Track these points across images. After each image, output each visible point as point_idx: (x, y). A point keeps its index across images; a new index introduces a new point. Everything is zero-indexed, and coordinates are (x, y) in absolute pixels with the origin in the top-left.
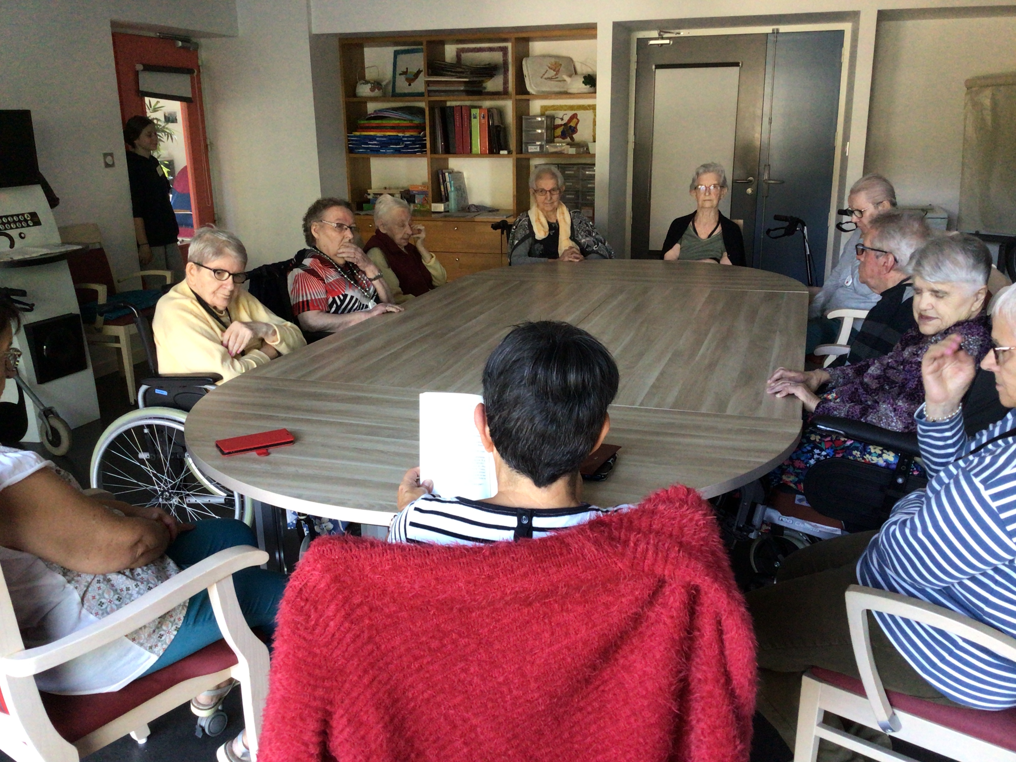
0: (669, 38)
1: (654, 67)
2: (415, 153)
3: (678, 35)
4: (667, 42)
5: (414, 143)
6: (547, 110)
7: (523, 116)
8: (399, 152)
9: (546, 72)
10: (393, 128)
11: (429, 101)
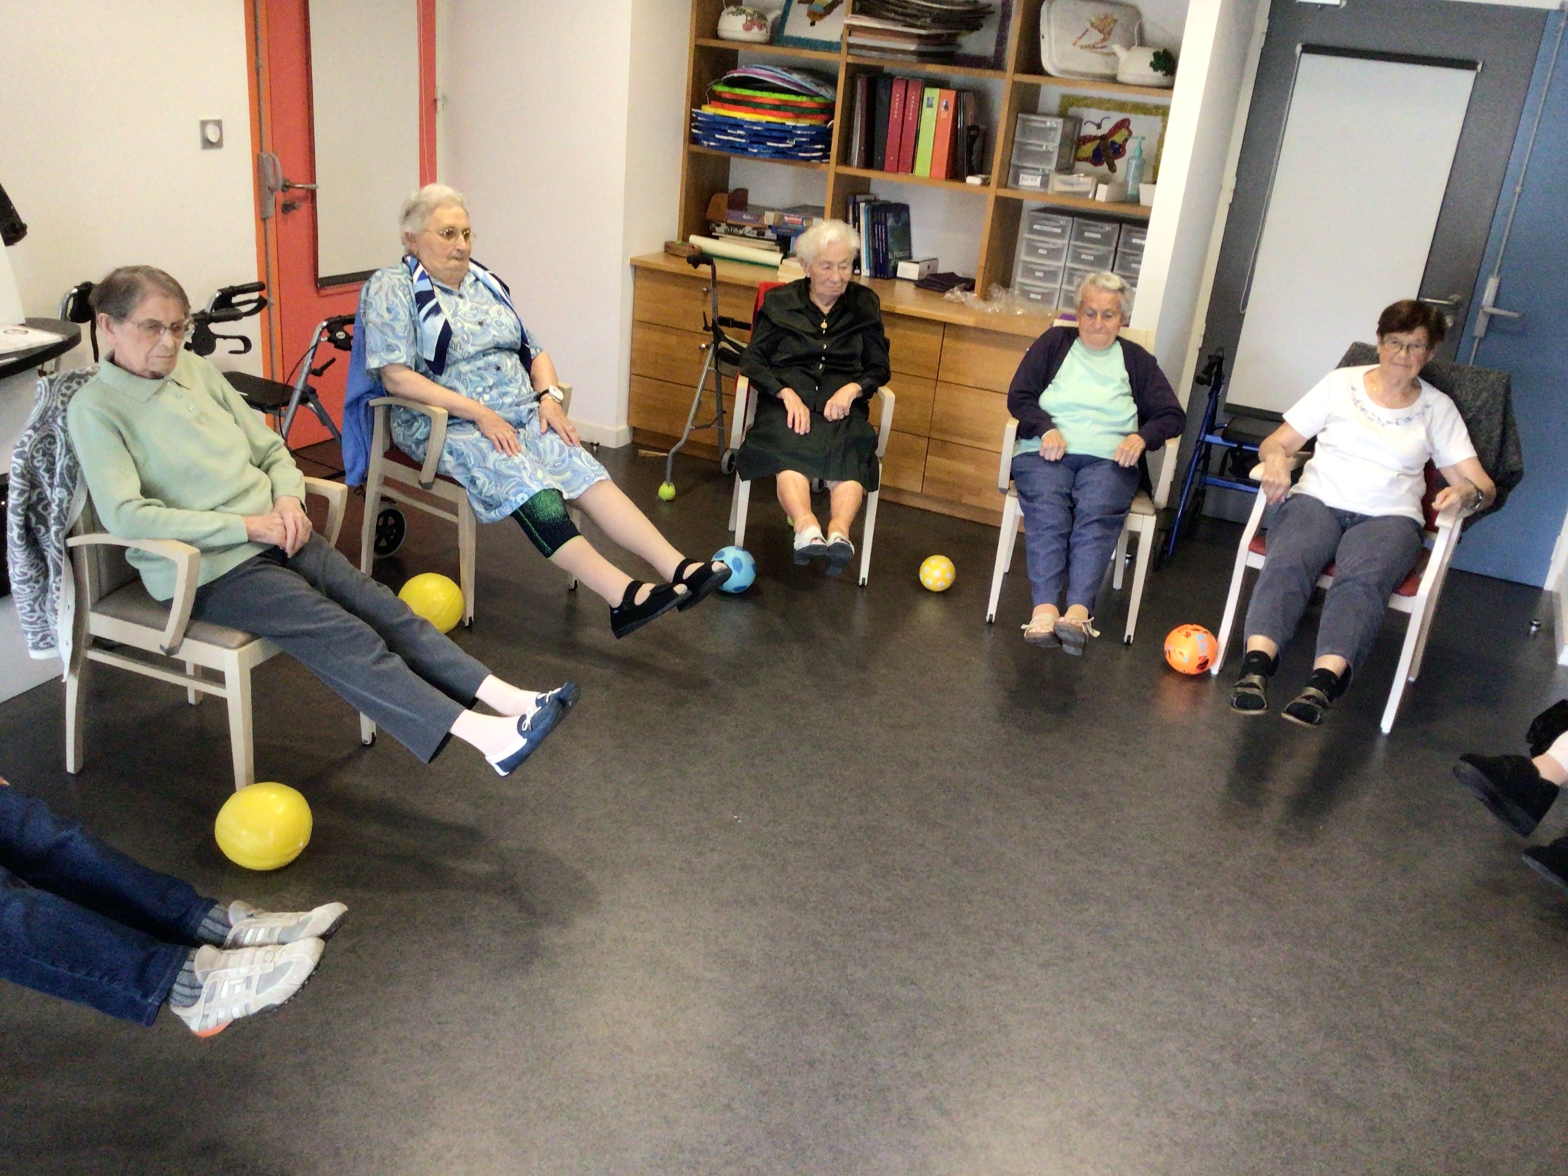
1: (1299, 48)
2: (810, 159)
5: (811, 139)
6: (1071, 105)
7: (1020, 115)
8: (782, 155)
9: (1084, 34)
10: (777, 108)
11: (848, 64)
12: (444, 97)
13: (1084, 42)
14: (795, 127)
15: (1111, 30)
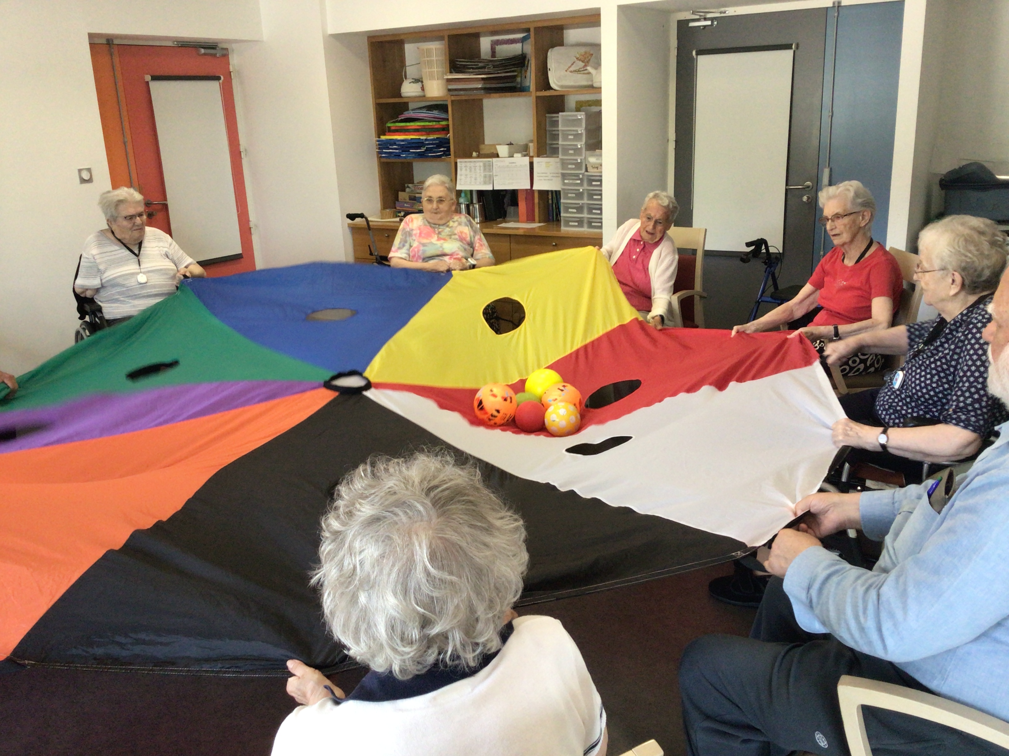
0: (712, 19)
1: (694, 53)
2: (440, 156)
3: (723, 15)
4: (709, 23)
5: (439, 146)
6: (582, 106)
7: (547, 115)
8: (421, 156)
9: (573, 64)
10: (416, 131)
11: (452, 102)
12: (246, 150)
13: (572, 69)
14: (426, 140)
15: (589, 60)
